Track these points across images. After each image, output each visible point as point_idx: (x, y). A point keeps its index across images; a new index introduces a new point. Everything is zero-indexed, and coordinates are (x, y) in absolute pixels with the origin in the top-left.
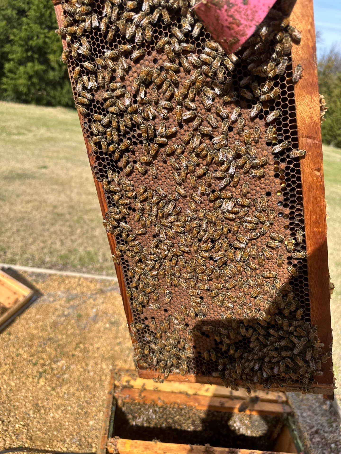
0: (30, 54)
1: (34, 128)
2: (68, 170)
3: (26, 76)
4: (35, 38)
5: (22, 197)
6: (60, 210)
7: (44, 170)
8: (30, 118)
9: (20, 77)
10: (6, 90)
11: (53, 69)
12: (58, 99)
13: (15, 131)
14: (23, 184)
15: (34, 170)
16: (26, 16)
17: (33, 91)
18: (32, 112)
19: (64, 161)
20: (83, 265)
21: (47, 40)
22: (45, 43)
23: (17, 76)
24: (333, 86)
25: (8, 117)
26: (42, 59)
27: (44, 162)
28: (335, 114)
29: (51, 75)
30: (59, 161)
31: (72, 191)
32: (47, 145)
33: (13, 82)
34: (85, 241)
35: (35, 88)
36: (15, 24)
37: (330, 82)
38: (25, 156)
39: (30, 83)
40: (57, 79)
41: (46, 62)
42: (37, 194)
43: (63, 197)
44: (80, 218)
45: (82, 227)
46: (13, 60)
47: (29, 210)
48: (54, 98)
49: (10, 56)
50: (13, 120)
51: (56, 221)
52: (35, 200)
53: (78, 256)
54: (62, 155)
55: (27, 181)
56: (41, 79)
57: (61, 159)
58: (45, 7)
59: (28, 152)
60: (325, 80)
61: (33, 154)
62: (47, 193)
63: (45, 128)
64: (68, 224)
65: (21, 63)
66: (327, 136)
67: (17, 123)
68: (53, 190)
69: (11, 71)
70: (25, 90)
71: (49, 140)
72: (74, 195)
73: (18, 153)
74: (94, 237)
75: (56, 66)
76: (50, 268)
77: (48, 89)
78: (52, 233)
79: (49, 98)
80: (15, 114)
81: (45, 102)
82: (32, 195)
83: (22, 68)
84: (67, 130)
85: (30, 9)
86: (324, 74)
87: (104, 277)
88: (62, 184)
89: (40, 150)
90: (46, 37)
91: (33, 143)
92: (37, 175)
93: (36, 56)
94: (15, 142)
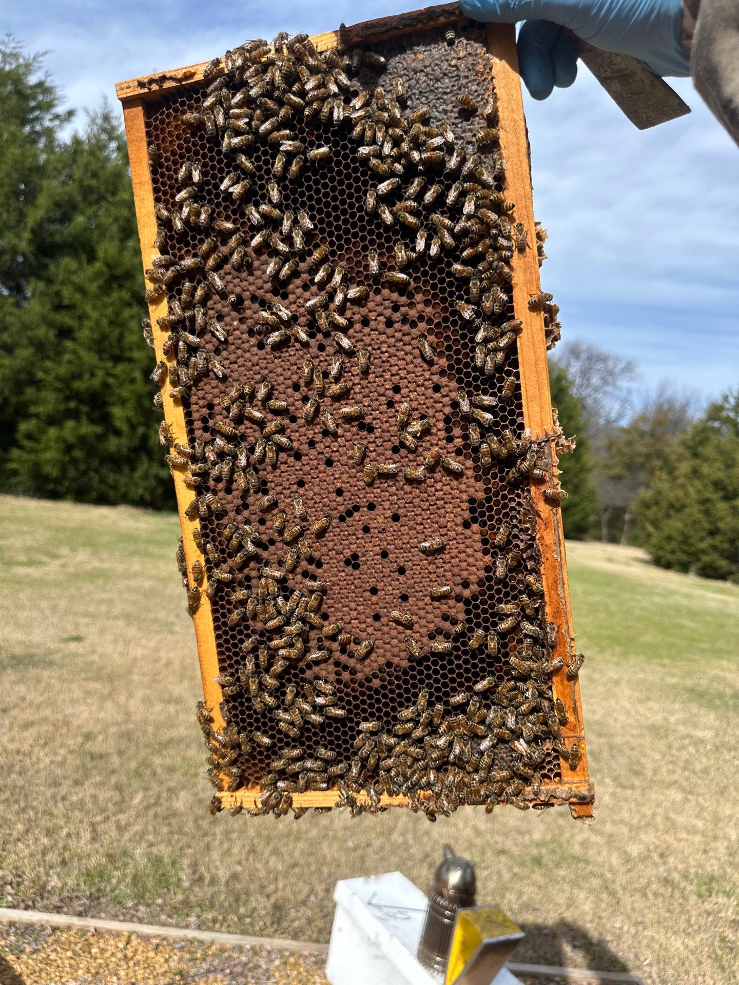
0: (72, 405)
1: (64, 551)
2: (127, 643)
3: (61, 445)
4: (87, 376)
5: (14, 713)
6: (98, 745)
7: (73, 646)
8: (59, 529)
9: (47, 448)
10: (15, 473)
11: (118, 433)
12: (123, 489)
13: (22, 558)
14: (21, 680)
15: (52, 645)
16: (74, 339)
17: (72, 473)
18: (64, 515)
19: (121, 623)
20: (140, 898)
21: (111, 380)
22: (105, 385)
23: (42, 446)
24: (674, 457)
25: (12, 528)
26: (96, 415)
27: (77, 625)
28: (688, 510)
29: (113, 444)
30: (110, 623)
31: (131, 696)
32: (87, 587)
33: (32, 457)
34: (150, 828)
35: (77, 469)
36: (51, 354)
37: (667, 450)
38: (35, 614)
39: (67, 458)
40: (124, 451)
41: (105, 419)
42: (52, 704)
43: (110, 711)
44: (145, 764)
45: (146, 789)
46: (37, 416)
47: (25, 748)
48: (114, 487)
49: (33, 409)
50: (22, 533)
51: (87, 774)
52: (45, 720)
53: (130, 870)
54: (117, 610)
55: (33, 672)
56: (91, 452)
57: (116, 618)
58: (111, 323)
59: (44, 604)
60: (657, 448)
61: (54, 608)
62: (73, 702)
63: (88, 550)
64: (113, 780)
65: (53, 421)
66: (679, 554)
67: (29, 541)
68: (88, 693)
69: (29, 436)
70: (54, 472)
71: (94, 575)
72: (134, 705)
73: (20, 607)
74: (175, 814)
75: (125, 428)
76: (58, 910)
77: (104, 471)
78: (73, 806)
79: (103, 488)
80: (28, 521)
81: (94, 495)
82: (38, 707)
83: (53, 432)
84: (136, 553)
85: (81, 326)
86: (653, 435)
87: (191, 934)
88: (111, 679)
89: (72, 598)
90: (108, 374)
91: (57, 584)
92: (57, 657)
93: (84, 409)
94: (19, 582)
